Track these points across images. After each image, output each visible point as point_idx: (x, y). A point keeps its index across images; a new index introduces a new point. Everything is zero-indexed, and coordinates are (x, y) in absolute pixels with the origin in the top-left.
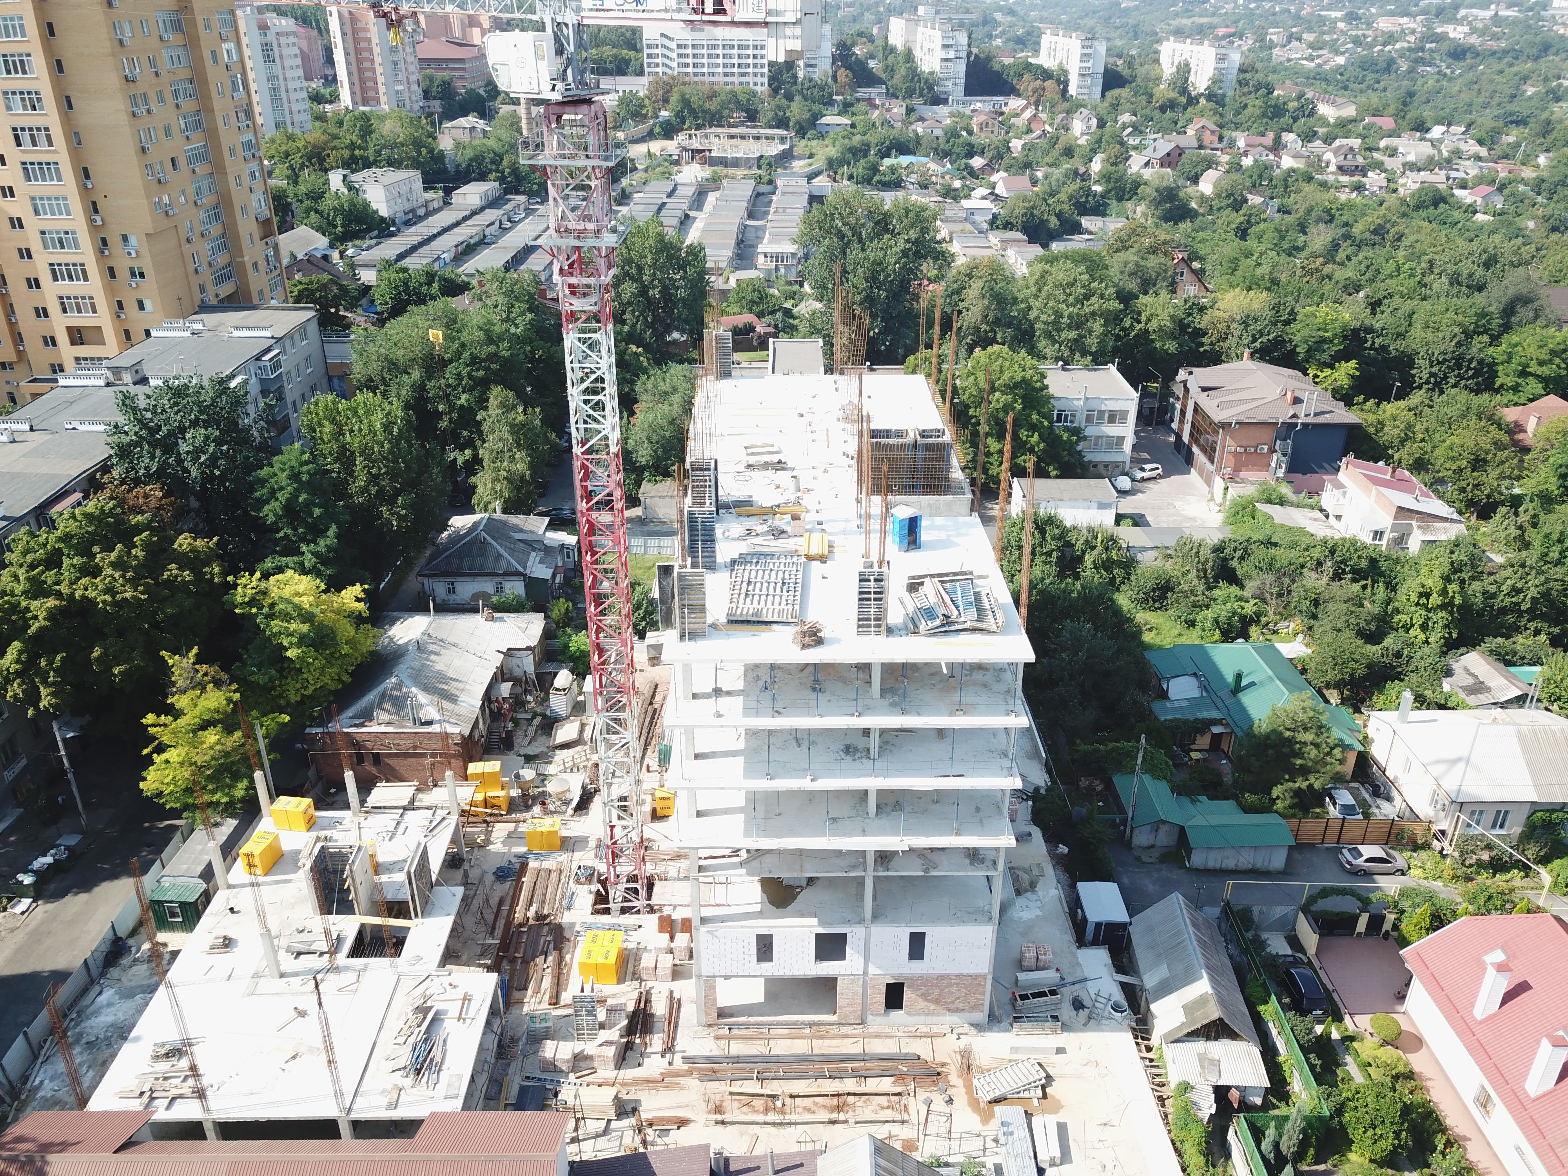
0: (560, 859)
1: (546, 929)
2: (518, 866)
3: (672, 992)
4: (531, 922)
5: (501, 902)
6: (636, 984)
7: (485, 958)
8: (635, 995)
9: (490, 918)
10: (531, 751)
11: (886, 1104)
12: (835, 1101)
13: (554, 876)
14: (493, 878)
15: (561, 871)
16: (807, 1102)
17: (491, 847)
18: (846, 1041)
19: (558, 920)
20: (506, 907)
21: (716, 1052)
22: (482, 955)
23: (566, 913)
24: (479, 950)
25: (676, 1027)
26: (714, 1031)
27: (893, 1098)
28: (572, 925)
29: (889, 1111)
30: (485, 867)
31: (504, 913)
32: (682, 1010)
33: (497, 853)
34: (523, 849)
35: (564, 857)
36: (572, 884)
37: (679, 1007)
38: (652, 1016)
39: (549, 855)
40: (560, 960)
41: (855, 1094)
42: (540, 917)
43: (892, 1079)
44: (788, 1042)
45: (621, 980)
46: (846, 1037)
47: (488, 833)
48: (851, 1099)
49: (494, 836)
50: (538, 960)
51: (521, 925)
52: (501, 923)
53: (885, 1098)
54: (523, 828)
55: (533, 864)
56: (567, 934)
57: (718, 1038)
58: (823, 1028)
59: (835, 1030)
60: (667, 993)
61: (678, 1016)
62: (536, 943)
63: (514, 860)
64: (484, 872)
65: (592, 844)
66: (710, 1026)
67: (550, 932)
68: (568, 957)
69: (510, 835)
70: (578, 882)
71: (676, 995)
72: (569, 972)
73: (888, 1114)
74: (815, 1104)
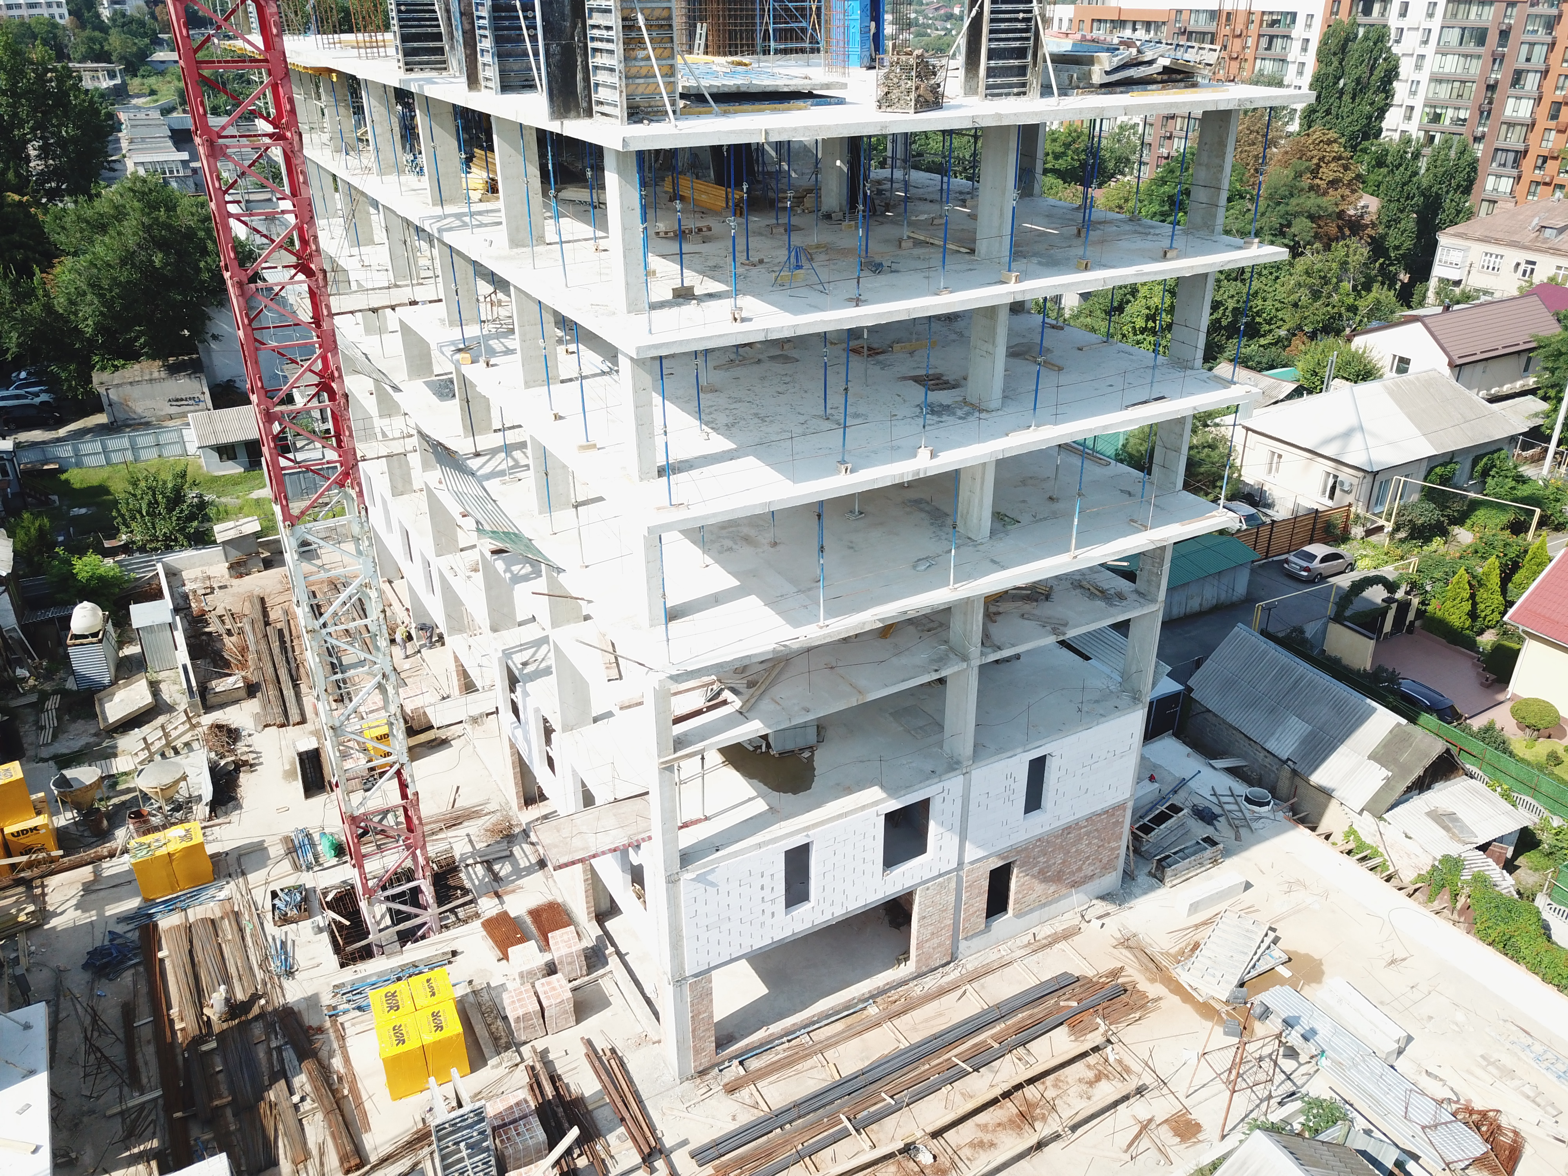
0: (222, 895)
1: (258, 1030)
2: (135, 936)
3: (589, 1043)
4: (218, 1027)
5: (128, 1013)
6: (510, 1056)
7: (141, 1140)
8: (522, 1077)
9: (116, 1052)
10: (64, 747)
11: (1090, 1075)
12: (1009, 1109)
13: (227, 928)
14: (86, 976)
15: (237, 915)
16: (967, 1131)
17: (54, 922)
18: (945, 999)
19: (279, 1001)
20: (144, 1020)
21: (746, 1117)
22: (131, 1135)
23: (287, 984)
24: (117, 1128)
25: (640, 1102)
26: (717, 1081)
27: (1092, 1059)
28: (313, 1001)
29: (1103, 1085)
30: (61, 962)
31: (147, 1033)
32: (630, 1067)
33: (75, 929)
34: (132, 904)
35: (229, 889)
36: (271, 928)
37: (622, 1064)
38: (580, 1101)
39: (193, 896)
40: (324, 1074)
41: (1031, 1081)
42: (234, 1009)
43: (1063, 1030)
44: (855, 1042)
45: (477, 1061)
46: (942, 992)
47: (40, 900)
48: (1030, 1092)
49: (53, 901)
50: (272, 1095)
51: (199, 1040)
52: (148, 1054)
53: (1079, 1066)
54: (112, 868)
55: (167, 922)
56: (311, 1020)
57: (732, 1089)
58: (894, 995)
59: (917, 990)
60: (583, 1050)
61: (630, 1081)
62: (250, 1061)
63: (120, 929)
64: (59, 973)
65: (276, 850)
66: (702, 1073)
67: (270, 1028)
68: (337, 1063)
69: (88, 889)
70: (285, 920)
71: (600, 1045)
72: (354, 1090)
73: (1107, 1091)
74: (984, 1128)
